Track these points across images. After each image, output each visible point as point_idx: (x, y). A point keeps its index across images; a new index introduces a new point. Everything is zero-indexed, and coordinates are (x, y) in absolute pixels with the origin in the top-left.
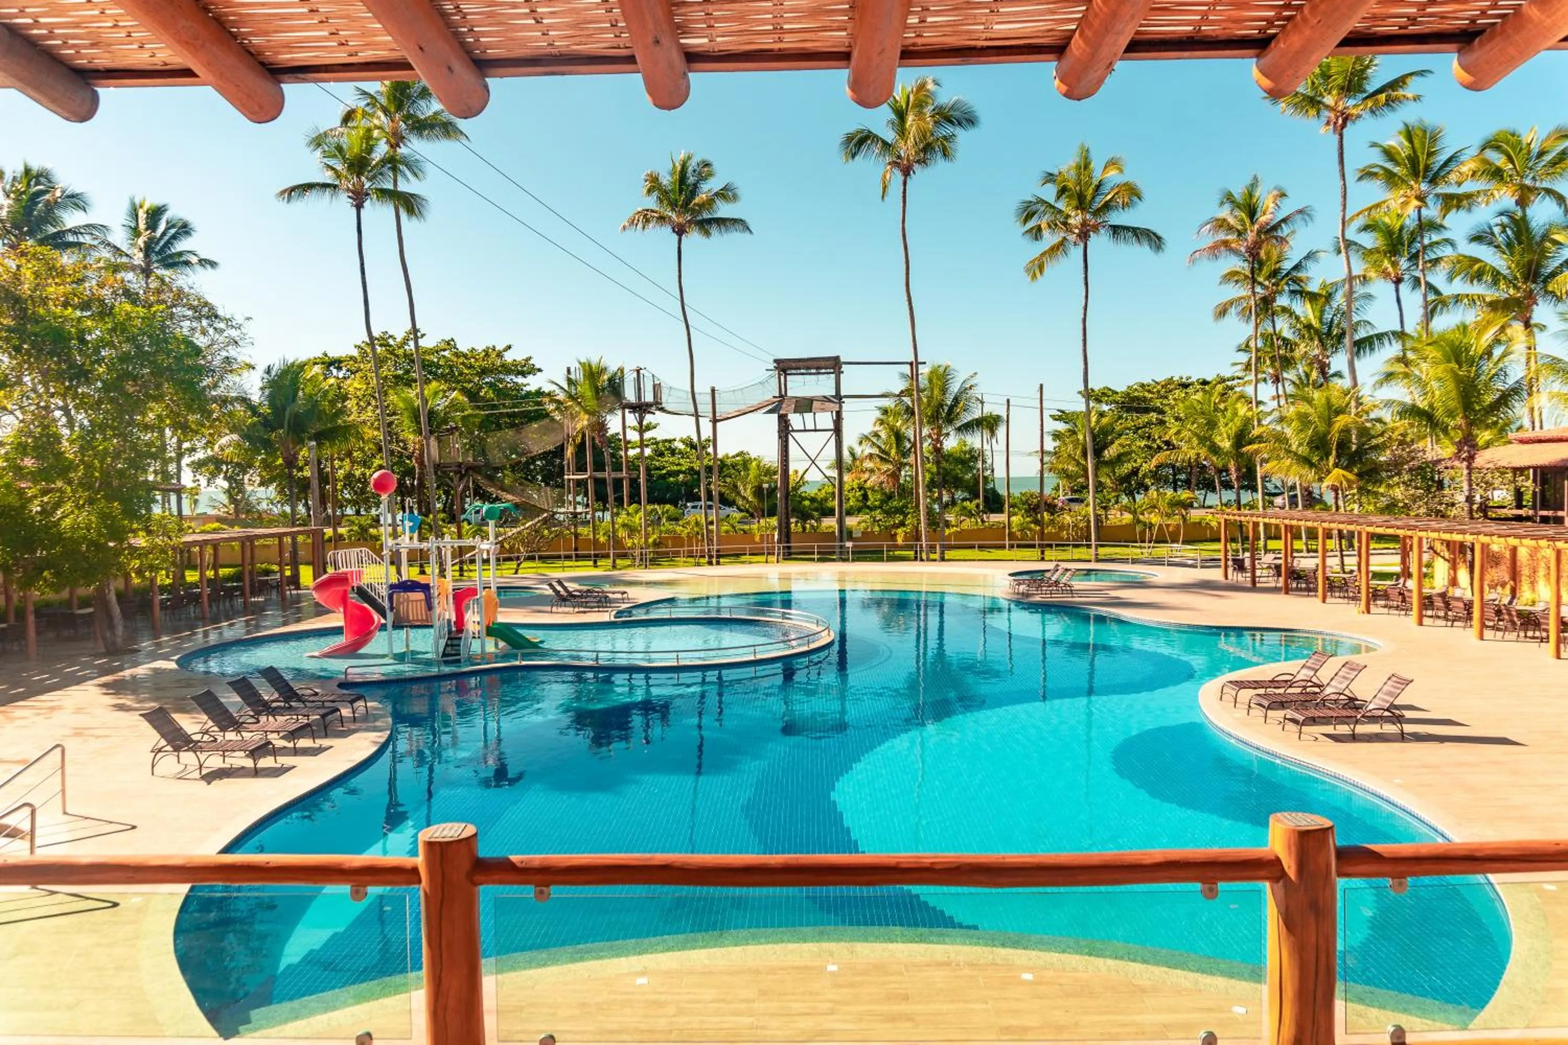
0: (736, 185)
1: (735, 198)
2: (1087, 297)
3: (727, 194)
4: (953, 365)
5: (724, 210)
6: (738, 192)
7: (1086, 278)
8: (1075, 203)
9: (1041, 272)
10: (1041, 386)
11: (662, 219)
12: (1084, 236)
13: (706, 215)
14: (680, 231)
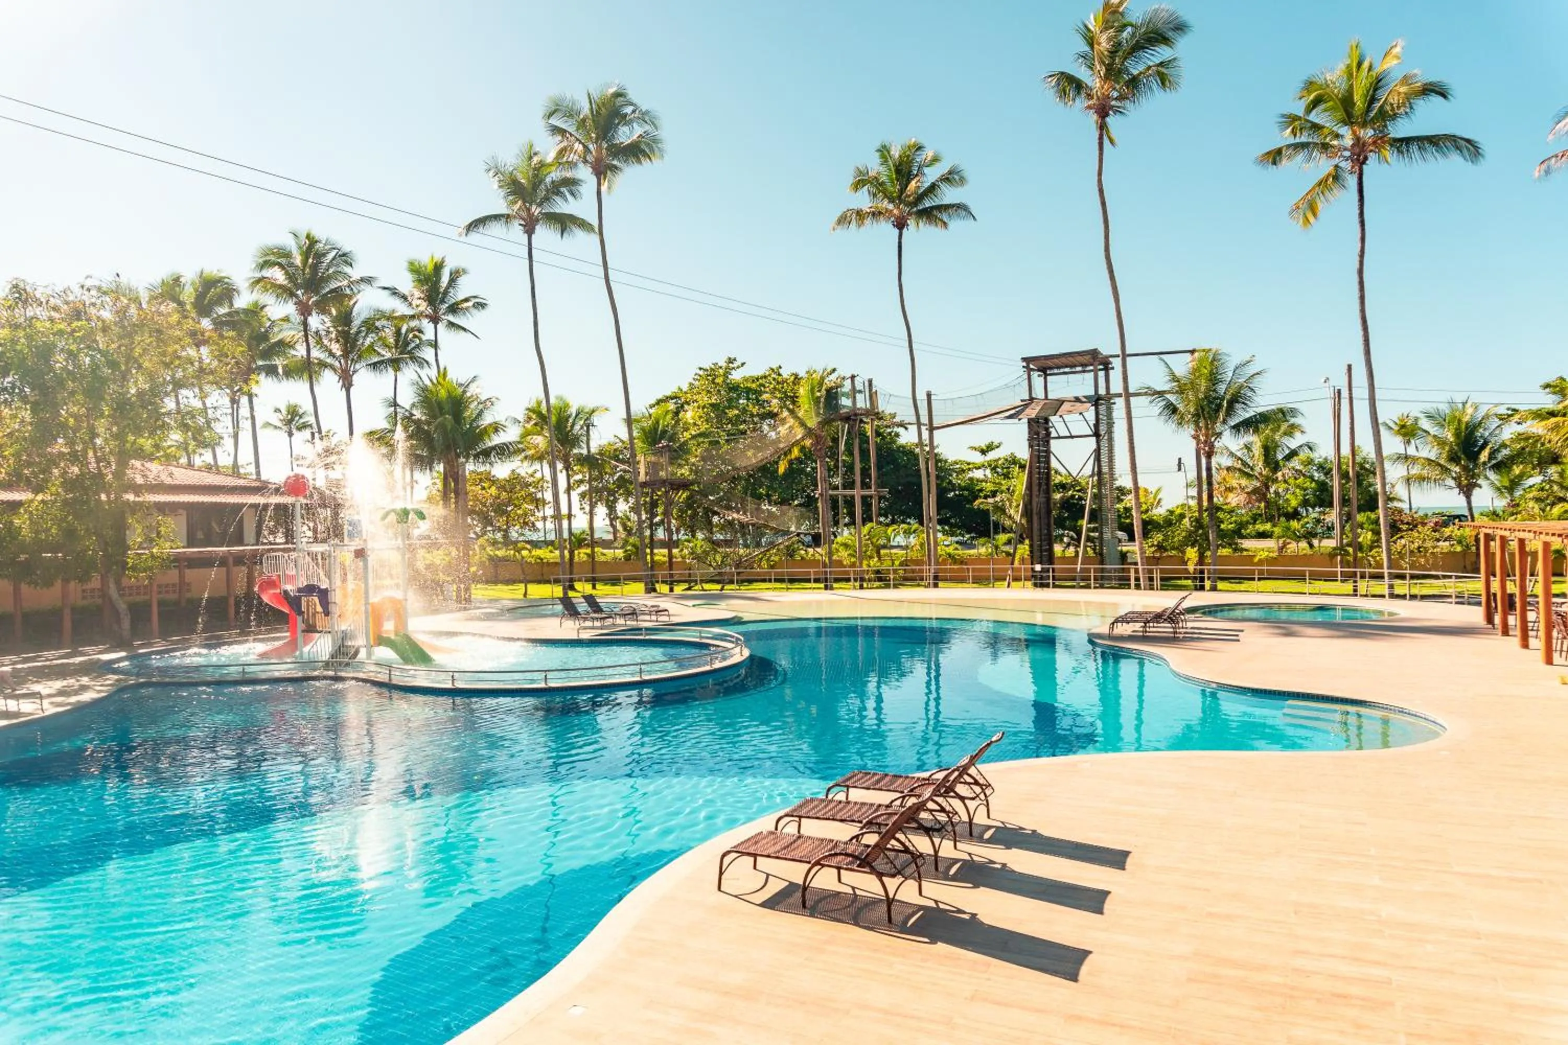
0: (961, 167)
1: (962, 180)
2: (1363, 239)
3: (951, 178)
4: (1224, 349)
5: (948, 195)
6: (965, 174)
7: (1361, 214)
8: (1340, 114)
9: (1315, 215)
10: (1350, 367)
11: (876, 214)
12: (1359, 156)
13: (927, 203)
14: (900, 225)
